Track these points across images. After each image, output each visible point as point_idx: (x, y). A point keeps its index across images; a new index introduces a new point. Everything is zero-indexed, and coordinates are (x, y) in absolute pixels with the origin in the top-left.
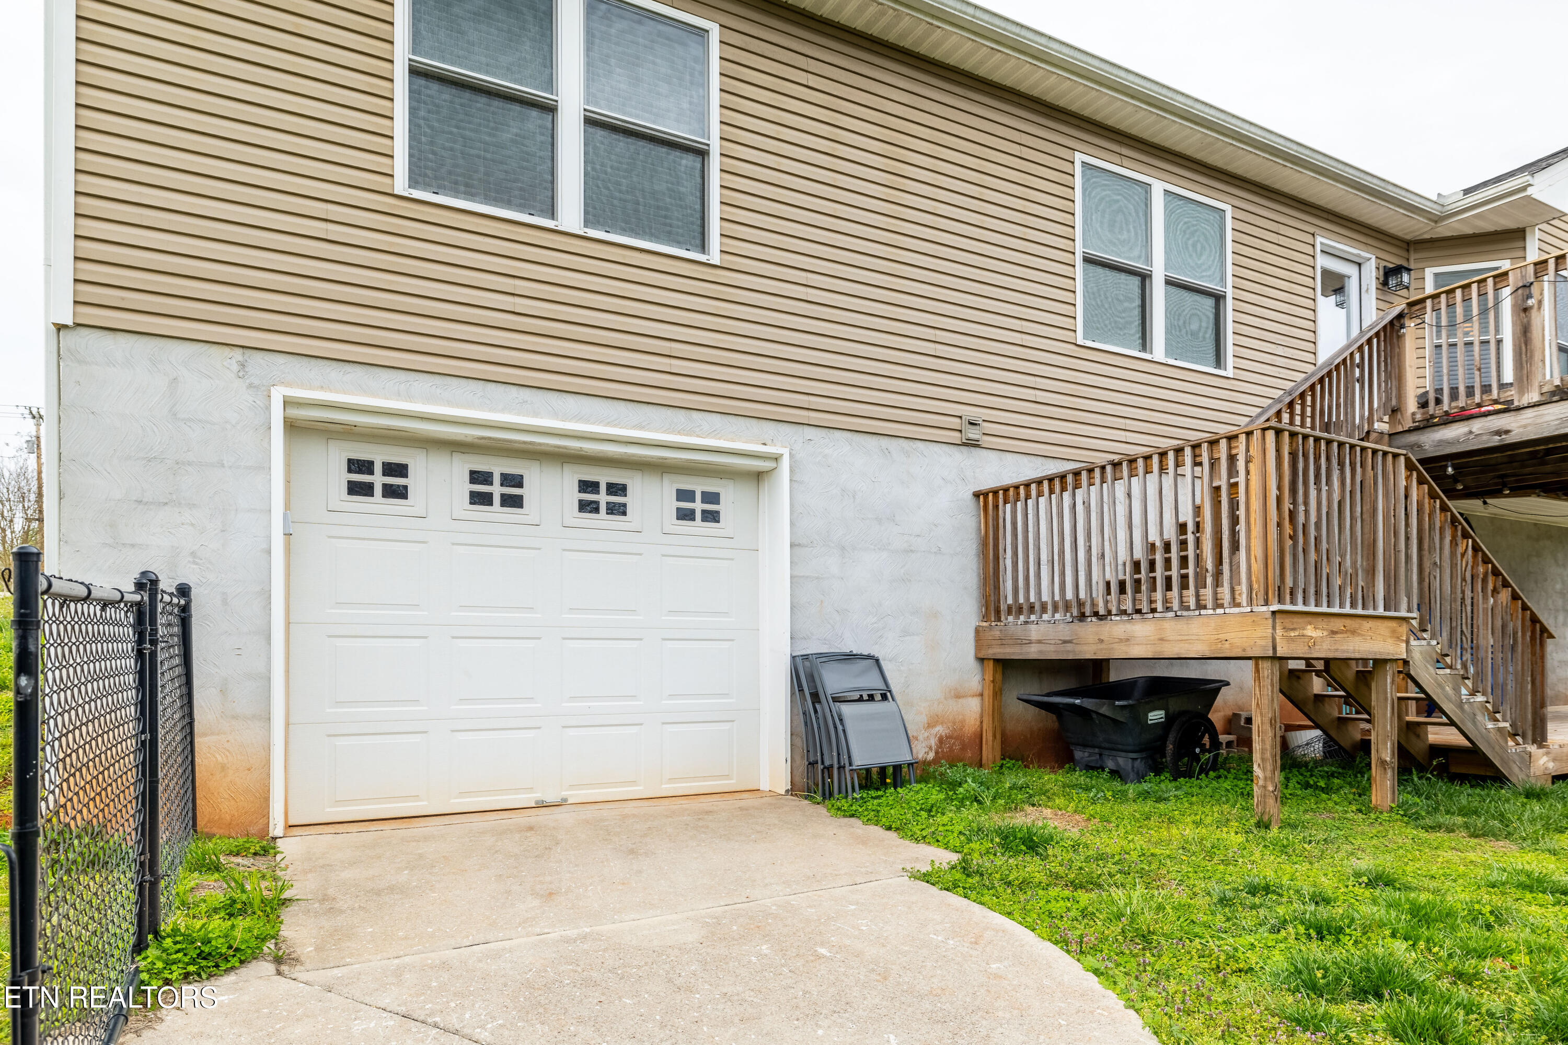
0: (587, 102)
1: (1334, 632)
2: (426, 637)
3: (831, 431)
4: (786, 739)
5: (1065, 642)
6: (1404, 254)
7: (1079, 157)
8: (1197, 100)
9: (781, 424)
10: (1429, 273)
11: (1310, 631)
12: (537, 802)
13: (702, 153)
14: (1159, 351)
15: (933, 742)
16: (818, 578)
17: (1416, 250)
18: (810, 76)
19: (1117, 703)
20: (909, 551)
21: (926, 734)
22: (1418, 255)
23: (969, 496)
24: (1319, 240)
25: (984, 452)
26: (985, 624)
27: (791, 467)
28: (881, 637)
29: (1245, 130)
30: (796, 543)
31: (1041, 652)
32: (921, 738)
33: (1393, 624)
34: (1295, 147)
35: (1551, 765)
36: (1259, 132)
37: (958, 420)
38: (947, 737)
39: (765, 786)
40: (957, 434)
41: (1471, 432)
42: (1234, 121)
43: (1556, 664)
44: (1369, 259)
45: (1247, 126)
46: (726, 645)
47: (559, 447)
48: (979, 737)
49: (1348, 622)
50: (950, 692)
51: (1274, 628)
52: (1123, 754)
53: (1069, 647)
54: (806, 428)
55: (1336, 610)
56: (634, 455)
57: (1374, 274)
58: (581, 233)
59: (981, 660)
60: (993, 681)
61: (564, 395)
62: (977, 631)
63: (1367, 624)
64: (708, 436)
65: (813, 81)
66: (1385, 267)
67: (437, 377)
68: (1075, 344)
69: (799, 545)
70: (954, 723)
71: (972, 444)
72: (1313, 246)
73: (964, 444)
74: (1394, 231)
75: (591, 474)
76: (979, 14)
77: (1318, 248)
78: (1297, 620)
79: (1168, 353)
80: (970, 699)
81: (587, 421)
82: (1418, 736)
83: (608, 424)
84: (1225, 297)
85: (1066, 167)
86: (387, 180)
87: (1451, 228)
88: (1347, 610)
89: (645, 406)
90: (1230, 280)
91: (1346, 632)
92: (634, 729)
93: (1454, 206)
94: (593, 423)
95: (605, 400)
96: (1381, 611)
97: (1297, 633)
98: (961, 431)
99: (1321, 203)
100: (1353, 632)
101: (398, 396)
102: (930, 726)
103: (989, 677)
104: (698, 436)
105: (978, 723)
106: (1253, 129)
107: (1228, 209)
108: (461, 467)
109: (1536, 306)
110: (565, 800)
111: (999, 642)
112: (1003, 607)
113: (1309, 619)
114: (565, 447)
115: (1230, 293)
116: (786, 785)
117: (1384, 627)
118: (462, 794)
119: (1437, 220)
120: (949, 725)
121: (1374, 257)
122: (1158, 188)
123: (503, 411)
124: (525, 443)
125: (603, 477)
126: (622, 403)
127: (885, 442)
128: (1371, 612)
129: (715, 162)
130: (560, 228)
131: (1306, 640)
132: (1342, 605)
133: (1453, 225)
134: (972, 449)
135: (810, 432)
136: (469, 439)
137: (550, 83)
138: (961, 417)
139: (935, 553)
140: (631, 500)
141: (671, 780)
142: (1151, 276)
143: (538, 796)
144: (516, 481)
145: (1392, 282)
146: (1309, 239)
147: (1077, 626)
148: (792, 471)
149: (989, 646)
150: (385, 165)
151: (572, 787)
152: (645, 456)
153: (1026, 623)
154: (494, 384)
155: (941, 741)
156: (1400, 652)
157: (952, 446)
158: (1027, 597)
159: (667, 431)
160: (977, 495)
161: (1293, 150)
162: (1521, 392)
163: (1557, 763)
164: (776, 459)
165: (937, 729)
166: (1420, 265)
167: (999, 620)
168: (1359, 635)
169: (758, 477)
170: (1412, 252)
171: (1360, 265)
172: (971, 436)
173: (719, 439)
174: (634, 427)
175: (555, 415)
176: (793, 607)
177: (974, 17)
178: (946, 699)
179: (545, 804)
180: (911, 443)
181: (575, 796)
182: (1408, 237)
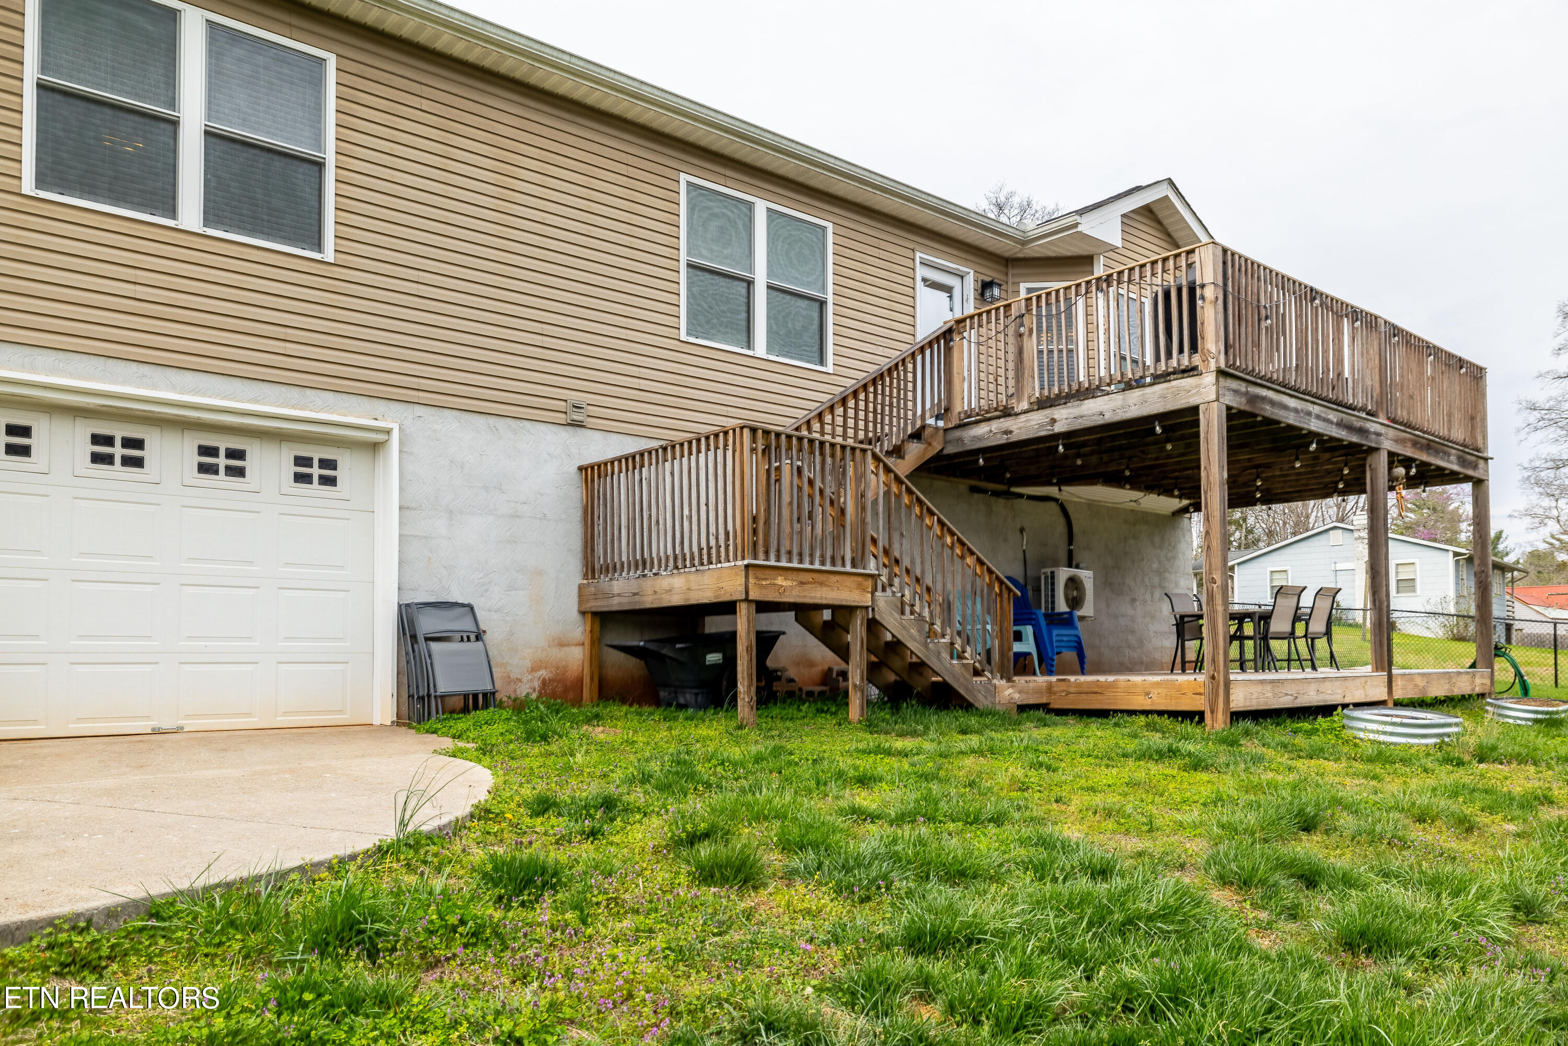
0: (209, 117)
1: (802, 583)
2: (46, 580)
3: (441, 409)
4: (392, 677)
5: (635, 594)
6: (1004, 269)
7: (683, 178)
8: (783, 137)
9: (392, 402)
10: (1023, 287)
11: (780, 581)
12: (153, 729)
13: (320, 165)
14: (760, 347)
15: (537, 684)
16: (426, 537)
17: (1013, 267)
18: (424, 101)
19: (678, 646)
20: (515, 516)
21: (530, 677)
22: (1015, 271)
23: (574, 469)
24: (918, 255)
25: (589, 432)
26: (585, 582)
27: (400, 439)
28: (487, 590)
29: (831, 163)
30: (405, 505)
31: (620, 604)
32: (525, 680)
33: (860, 579)
34: (880, 179)
35: (1017, 696)
36: (844, 165)
37: (563, 403)
38: (550, 680)
39: (377, 721)
40: (563, 416)
41: (991, 431)
42: (820, 155)
43: (1152, 634)
44: (968, 273)
45: (832, 160)
46: (341, 595)
47: (178, 416)
48: (579, 681)
49: (816, 576)
50: (554, 640)
51: (747, 577)
52: (689, 690)
53: (637, 598)
54: (416, 406)
55: (806, 565)
56: (251, 425)
57: (972, 286)
58: (201, 231)
59: (583, 613)
60: (591, 631)
61: (183, 371)
62: (580, 587)
63: (834, 578)
64: (321, 410)
65: (426, 105)
66: (982, 281)
67: (61, 353)
68: (679, 340)
69: (408, 508)
70: (558, 668)
71: (578, 425)
72: (913, 260)
73: (569, 425)
74: (991, 249)
75: (210, 440)
76: (574, 60)
77: (918, 261)
78: (772, 573)
79: (769, 350)
80: (573, 647)
81: (204, 395)
82: (921, 674)
83: (225, 398)
84: (826, 302)
85: (671, 185)
86: (15, 182)
87: (1033, 250)
88: (817, 566)
89: (260, 383)
90: (830, 288)
91: (814, 583)
92: (250, 667)
93: (1031, 233)
94: (210, 397)
95: (221, 377)
96: (848, 568)
97: (768, 582)
98: (566, 413)
99: (921, 223)
100: (822, 584)
101: (23, 368)
102: (533, 670)
103: (588, 628)
104: (311, 410)
105: (580, 669)
106: (838, 163)
107: (830, 227)
108: (82, 431)
109: (1027, 333)
110: (182, 728)
111: (594, 597)
112: (597, 567)
113: (781, 572)
114: (184, 416)
115: (830, 299)
116: (392, 717)
117: (850, 581)
118: (80, 720)
119: (1024, 243)
120: (553, 670)
121: (972, 272)
122: (761, 207)
123: (123, 383)
124: (144, 411)
125: (223, 443)
126: (239, 380)
127: (492, 420)
128: (839, 568)
129: (330, 174)
130: (180, 227)
131: (777, 588)
132: (812, 563)
133: (1036, 248)
134: (578, 429)
135: (420, 410)
136: (91, 406)
137: (172, 103)
138: (566, 401)
139: (541, 519)
140: (248, 464)
141: (286, 713)
142: (753, 282)
143: (155, 723)
144: (138, 444)
145: (988, 294)
146: (909, 253)
147: (641, 581)
148: (401, 443)
149: (588, 601)
150: (14, 168)
151: (188, 716)
152: (263, 426)
153: (611, 579)
154: (115, 360)
155: (544, 683)
156: (867, 600)
157: (558, 426)
158: (613, 559)
159: (281, 406)
160: (580, 469)
161: (878, 181)
162: (1019, 401)
163: (1024, 696)
164: (388, 432)
165: (541, 673)
166: (1016, 280)
167: (593, 578)
168: (827, 586)
169: (375, 447)
170: (1010, 268)
171: (962, 277)
172: (575, 417)
173: (332, 413)
174: (250, 401)
175: (173, 388)
176: (401, 563)
177: (570, 62)
178: (549, 646)
179: (161, 731)
180: (518, 422)
181: (190, 724)
182: (1006, 255)
